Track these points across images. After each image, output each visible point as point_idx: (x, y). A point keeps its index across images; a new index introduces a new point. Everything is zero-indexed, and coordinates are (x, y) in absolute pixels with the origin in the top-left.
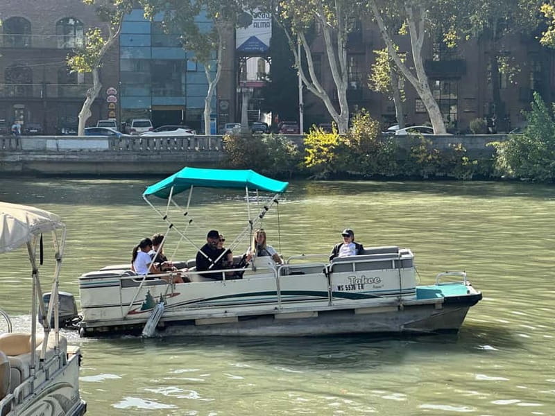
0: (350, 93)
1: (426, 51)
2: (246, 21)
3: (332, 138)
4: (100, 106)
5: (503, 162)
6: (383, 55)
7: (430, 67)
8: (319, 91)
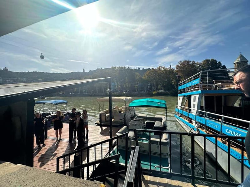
0: (156, 89)
1: (163, 85)
2: (148, 84)
3: (155, 92)
4: (137, 90)
5: (169, 94)
6: (159, 86)
7: (163, 87)
8: (154, 88)
